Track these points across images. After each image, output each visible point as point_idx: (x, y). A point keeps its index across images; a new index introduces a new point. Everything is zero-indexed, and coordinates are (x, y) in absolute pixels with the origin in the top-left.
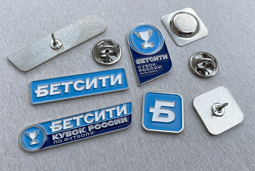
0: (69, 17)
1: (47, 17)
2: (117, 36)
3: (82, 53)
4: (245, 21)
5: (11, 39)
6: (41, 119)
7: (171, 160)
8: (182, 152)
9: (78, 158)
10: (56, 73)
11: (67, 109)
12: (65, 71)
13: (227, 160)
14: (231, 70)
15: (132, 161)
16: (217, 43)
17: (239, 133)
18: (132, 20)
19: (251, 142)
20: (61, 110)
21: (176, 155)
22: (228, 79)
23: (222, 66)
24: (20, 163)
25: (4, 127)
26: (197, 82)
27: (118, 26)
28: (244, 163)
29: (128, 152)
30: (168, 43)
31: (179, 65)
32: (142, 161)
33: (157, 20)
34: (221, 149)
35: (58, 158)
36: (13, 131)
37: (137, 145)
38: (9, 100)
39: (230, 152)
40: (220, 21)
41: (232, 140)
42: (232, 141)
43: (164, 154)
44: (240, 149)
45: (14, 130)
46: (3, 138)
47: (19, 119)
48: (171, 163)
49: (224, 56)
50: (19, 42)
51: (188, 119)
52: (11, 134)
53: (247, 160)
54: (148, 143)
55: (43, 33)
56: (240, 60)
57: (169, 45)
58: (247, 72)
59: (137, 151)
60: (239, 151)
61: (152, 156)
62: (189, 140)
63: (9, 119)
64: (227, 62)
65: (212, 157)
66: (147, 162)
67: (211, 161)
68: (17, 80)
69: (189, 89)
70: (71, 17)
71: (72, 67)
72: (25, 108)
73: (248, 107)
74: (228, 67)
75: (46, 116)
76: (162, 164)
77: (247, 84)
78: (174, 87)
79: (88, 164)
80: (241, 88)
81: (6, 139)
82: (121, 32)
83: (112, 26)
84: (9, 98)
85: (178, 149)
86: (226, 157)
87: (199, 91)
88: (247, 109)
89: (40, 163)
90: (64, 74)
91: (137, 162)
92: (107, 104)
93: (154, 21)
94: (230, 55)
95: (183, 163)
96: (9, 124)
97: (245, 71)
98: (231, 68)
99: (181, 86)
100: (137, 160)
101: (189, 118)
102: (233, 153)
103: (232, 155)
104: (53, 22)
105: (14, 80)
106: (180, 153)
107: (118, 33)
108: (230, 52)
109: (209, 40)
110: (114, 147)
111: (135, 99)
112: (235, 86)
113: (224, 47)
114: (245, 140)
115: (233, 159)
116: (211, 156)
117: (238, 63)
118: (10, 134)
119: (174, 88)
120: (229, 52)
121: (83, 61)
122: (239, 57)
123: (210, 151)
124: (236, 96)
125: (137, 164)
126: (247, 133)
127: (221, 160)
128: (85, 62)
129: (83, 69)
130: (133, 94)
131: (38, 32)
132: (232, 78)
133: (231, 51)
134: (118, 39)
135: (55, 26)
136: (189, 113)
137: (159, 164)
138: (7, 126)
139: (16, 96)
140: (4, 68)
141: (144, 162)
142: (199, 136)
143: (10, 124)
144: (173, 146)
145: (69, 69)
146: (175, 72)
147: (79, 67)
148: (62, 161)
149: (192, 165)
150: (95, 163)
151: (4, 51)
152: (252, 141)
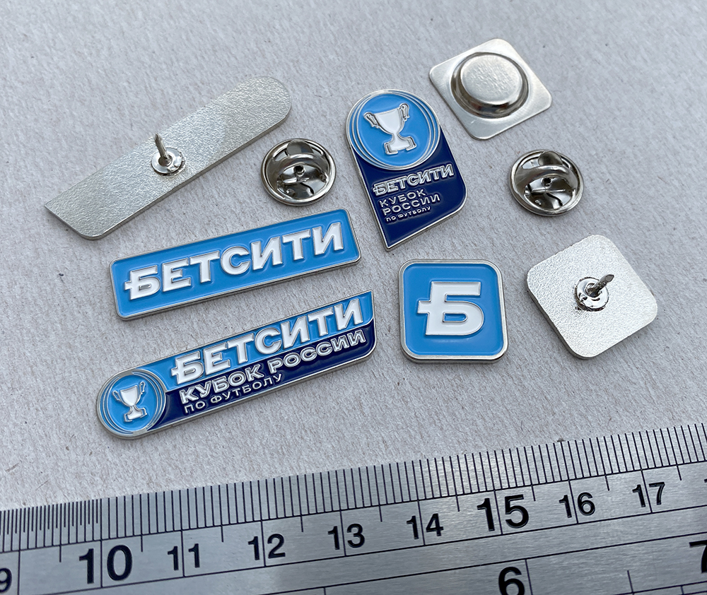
0: (191, 88)
1: (136, 95)
2: (321, 127)
3: (234, 179)
4: (645, 61)
5: (49, 157)
6: (146, 353)
7: (482, 429)
8: (509, 407)
9: (248, 442)
10: (173, 234)
11: (210, 323)
12: (195, 227)
13: (625, 418)
14: (618, 189)
15: (386, 439)
16: (577, 124)
17: (648, 349)
18: (353, 83)
19: (681, 368)
20: (195, 326)
21: (493, 414)
22: (611, 214)
23: (594, 183)
24: (104, 468)
25: (56, 382)
26: (534, 228)
27: (320, 100)
28: (667, 420)
29: (374, 417)
30: (452, 135)
31: (484, 190)
32: (410, 436)
33: (419, 79)
34: (606, 390)
35: (199, 447)
36: (78, 391)
37: (393, 397)
38: (60, 312)
39: (630, 396)
40: (580, 66)
41: (632, 366)
42: (634, 368)
43: (463, 415)
44: (654, 386)
45: (80, 387)
46: (54, 409)
47: (91, 359)
48: (484, 434)
49: (596, 157)
50: (69, 165)
51: (517, 323)
52: (73, 397)
53: (674, 414)
54: (422, 389)
55: (130, 136)
56: (639, 162)
57: (454, 141)
58: (658, 191)
59: (395, 412)
60: (652, 392)
61: (435, 422)
62: (523, 376)
63: (66, 360)
64: (605, 170)
65: (584, 412)
66: (422, 437)
67: (583, 422)
68: (75, 260)
69: (514, 246)
70: (198, 89)
71: (213, 217)
72: (103, 329)
73: (666, 281)
74: (608, 182)
75: (158, 345)
76: (460, 440)
77: (660, 221)
78: (475, 244)
79: (276, 455)
80: (647, 234)
81: (63, 410)
82: (328, 117)
83: (305, 103)
84: (59, 308)
85: (497, 399)
86: (621, 410)
87: (540, 249)
88: (665, 285)
89: (153, 464)
90: (193, 236)
91: (398, 441)
92: (310, 303)
93: (411, 82)
94: (613, 152)
95: (514, 433)
96: (67, 374)
97: (653, 189)
98: (616, 186)
99: (493, 241)
100: (396, 434)
101: (519, 321)
102: (637, 398)
103: (634, 403)
104: (154, 105)
105: (67, 263)
106: (504, 409)
107: (322, 119)
108: (612, 143)
109: (555, 119)
110: (337, 408)
111: (379, 283)
112: (631, 230)
113: (594, 132)
114: (665, 363)
115: (638, 413)
116: (582, 410)
117: (632, 171)
118: (72, 399)
119: (474, 247)
120: (609, 143)
121: (238, 200)
122: (635, 156)
123: (578, 399)
124: (635, 254)
125: (399, 445)
126: (670, 346)
127: (609, 418)
128: (244, 202)
129: (240, 219)
130: (374, 271)
131: (117, 134)
132: (621, 209)
133: (615, 142)
134: (322, 134)
135: (158, 114)
136: (518, 307)
137: (452, 440)
138: (64, 378)
139: (77, 301)
140: (38, 234)
141: (415, 438)
142: (549, 362)
143: (70, 372)
144: (485, 394)
145: (206, 221)
146: (475, 207)
147: (229, 214)
148: (209, 453)
149: (537, 437)
150: (292, 450)
151: (34, 190)
152: (684, 366)
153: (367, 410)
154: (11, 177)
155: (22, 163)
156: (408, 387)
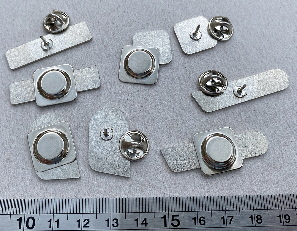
153: (242, 117)
154: (126, 17)
155: (130, 13)
156: (258, 112)
